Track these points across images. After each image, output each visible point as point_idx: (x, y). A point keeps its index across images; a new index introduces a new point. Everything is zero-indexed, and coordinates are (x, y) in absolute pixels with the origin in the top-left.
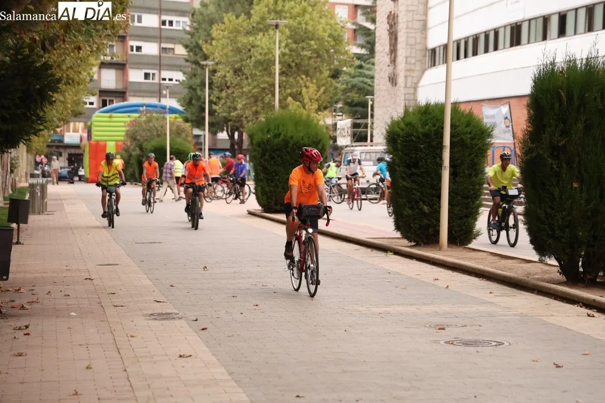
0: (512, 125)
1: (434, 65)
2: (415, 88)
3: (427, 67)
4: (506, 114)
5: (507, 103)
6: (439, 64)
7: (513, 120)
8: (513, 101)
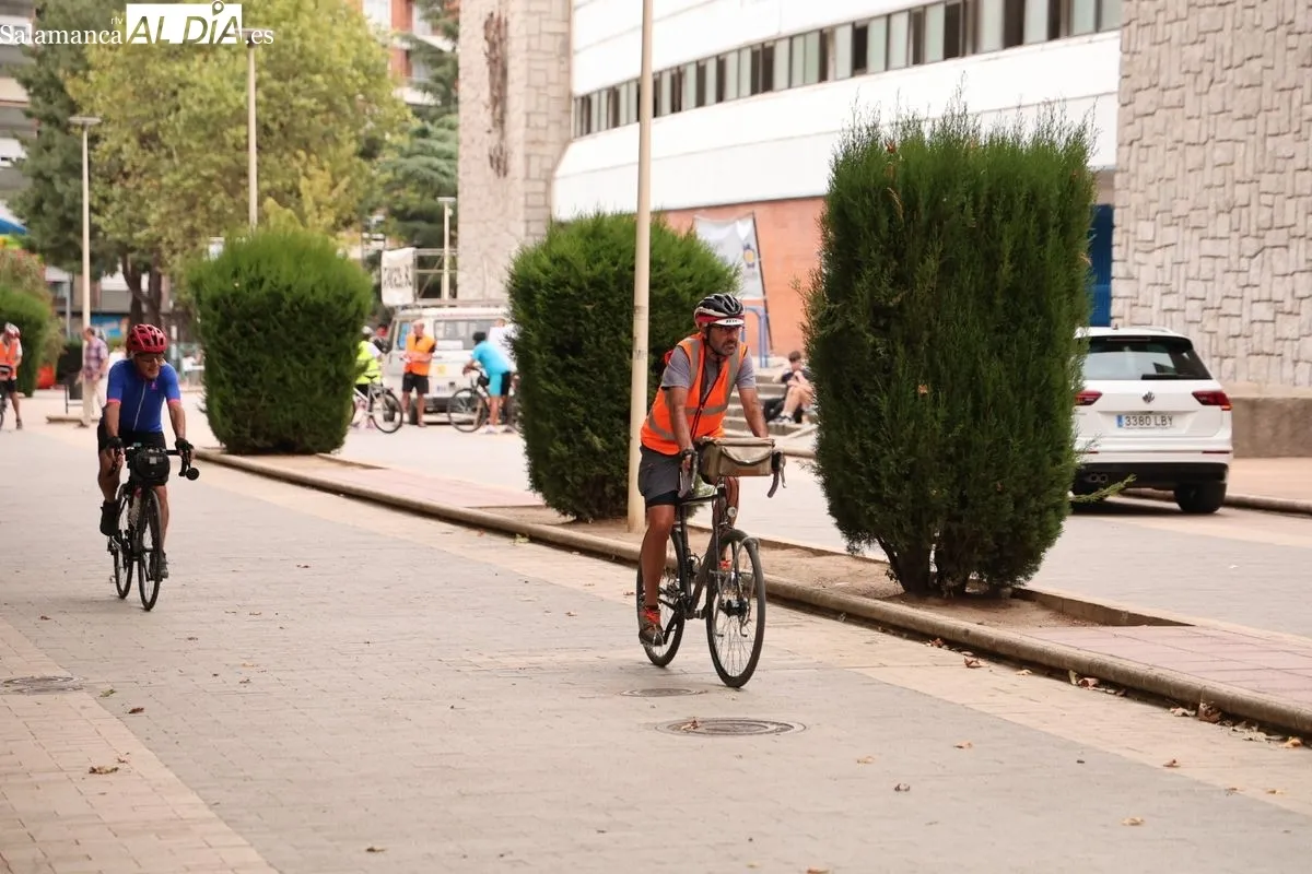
0: (760, 263)
1: (589, 131)
2: (548, 180)
3: (572, 134)
4: (746, 239)
5: (747, 215)
6: (599, 130)
7: (762, 252)
8: (758, 210)
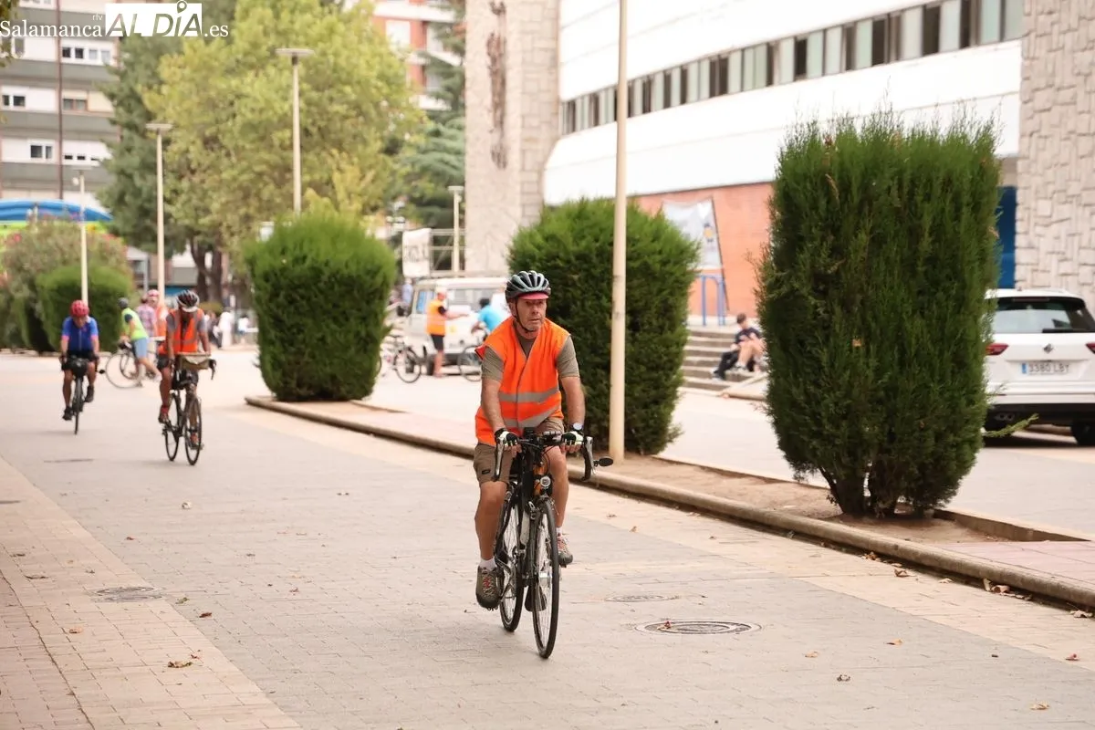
0: (718, 238)
1: (574, 129)
2: (540, 171)
3: (560, 133)
4: (707, 218)
5: (706, 199)
6: (582, 128)
7: (719, 228)
8: (716, 194)
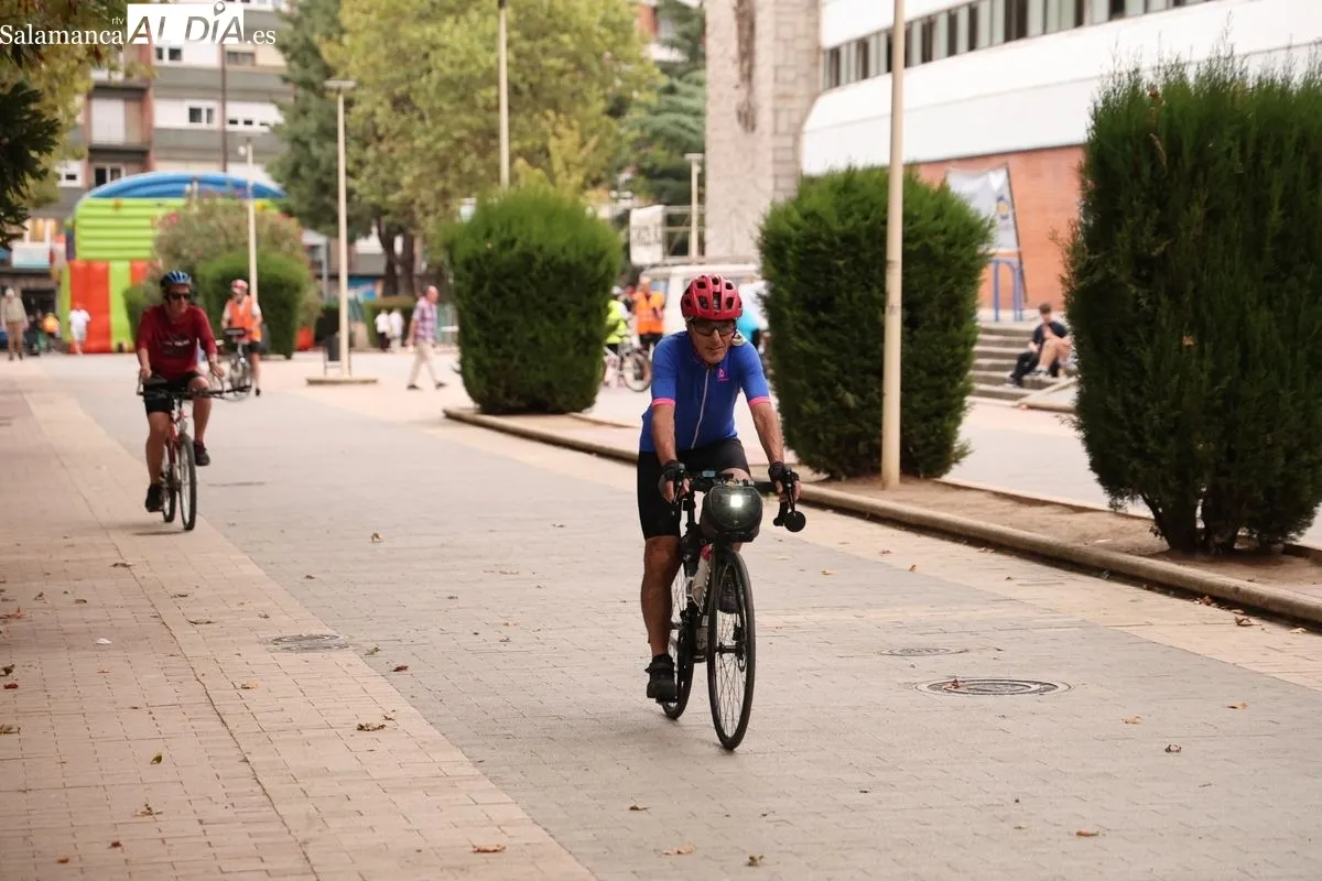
0: (1014, 214)
1: (838, 83)
2: (796, 133)
3: (821, 86)
4: (1000, 190)
5: (1000, 167)
6: (848, 81)
7: (1016, 202)
8: (1013, 161)
